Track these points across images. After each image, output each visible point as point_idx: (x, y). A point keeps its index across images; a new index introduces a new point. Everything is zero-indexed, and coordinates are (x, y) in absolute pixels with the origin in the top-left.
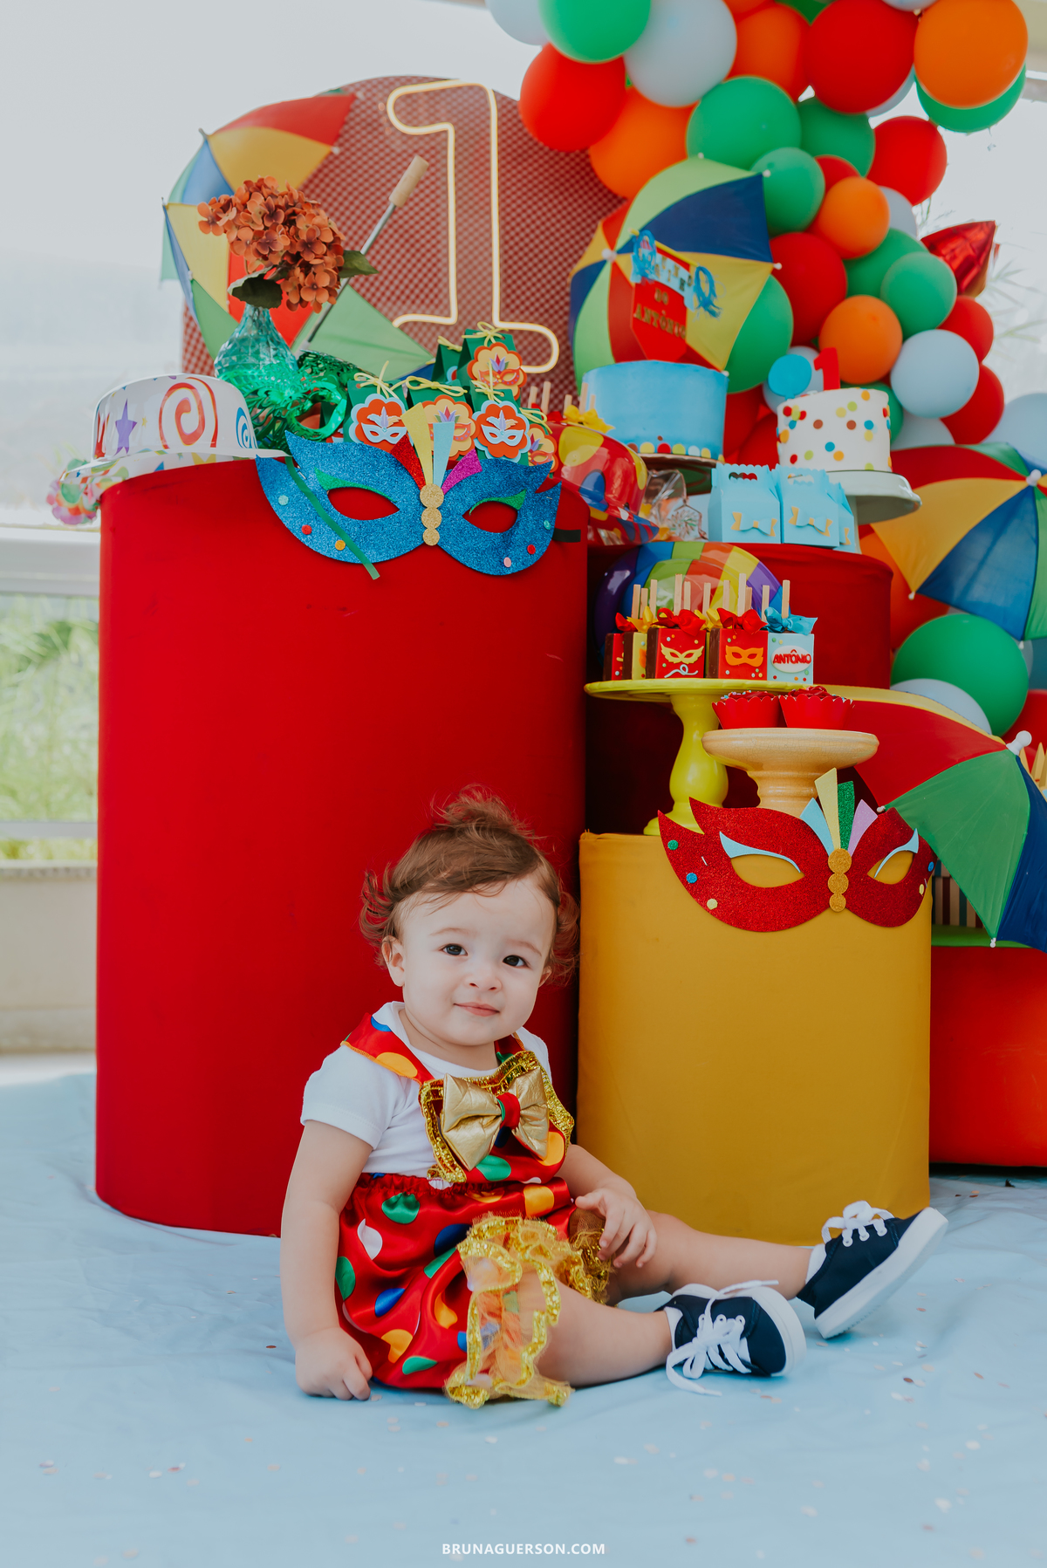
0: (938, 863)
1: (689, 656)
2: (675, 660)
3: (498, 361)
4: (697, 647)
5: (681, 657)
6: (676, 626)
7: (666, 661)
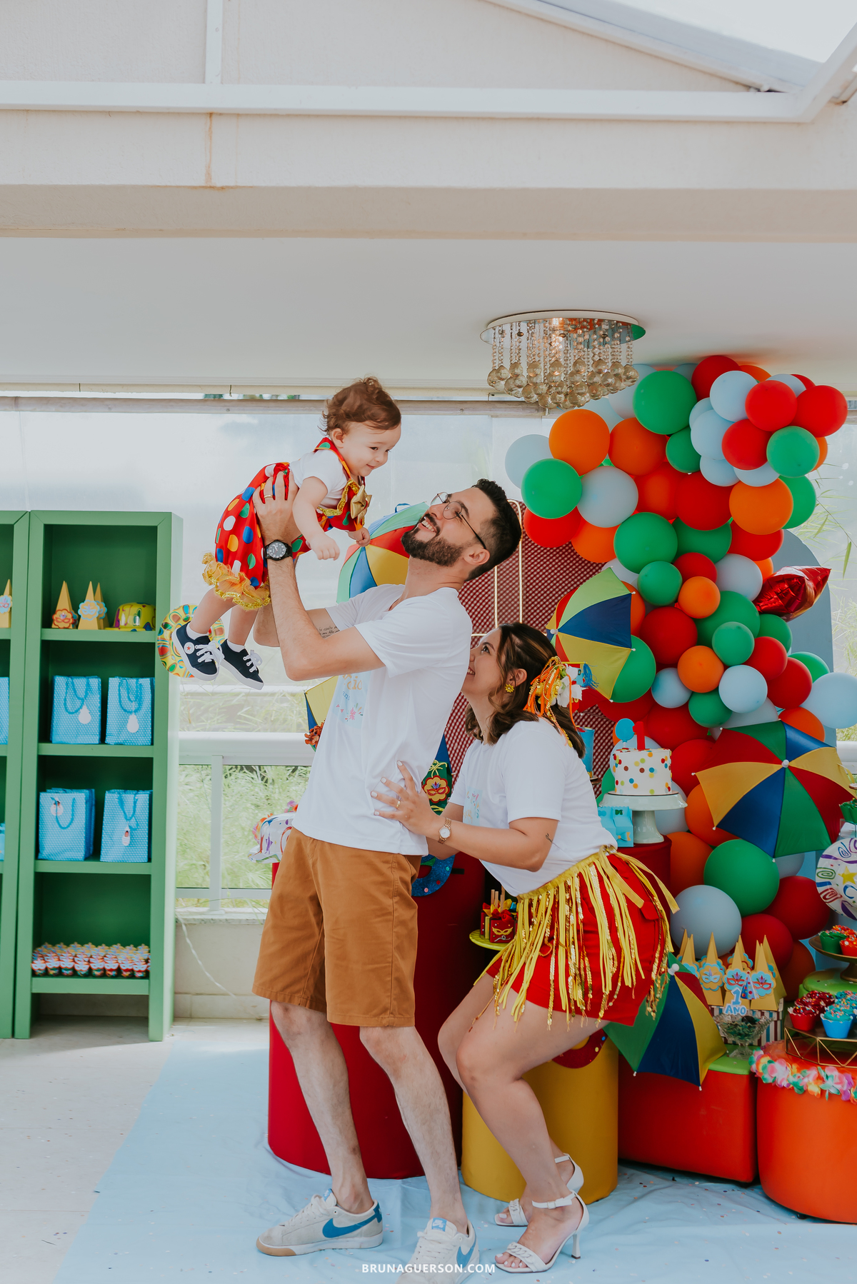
0: (606, 1036)
1: (507, 931)
2: (499, 934)
3: (436, 784)
4: (510, 928)
5: (502, 932)
6: (500, 918)
7: (495, 934)
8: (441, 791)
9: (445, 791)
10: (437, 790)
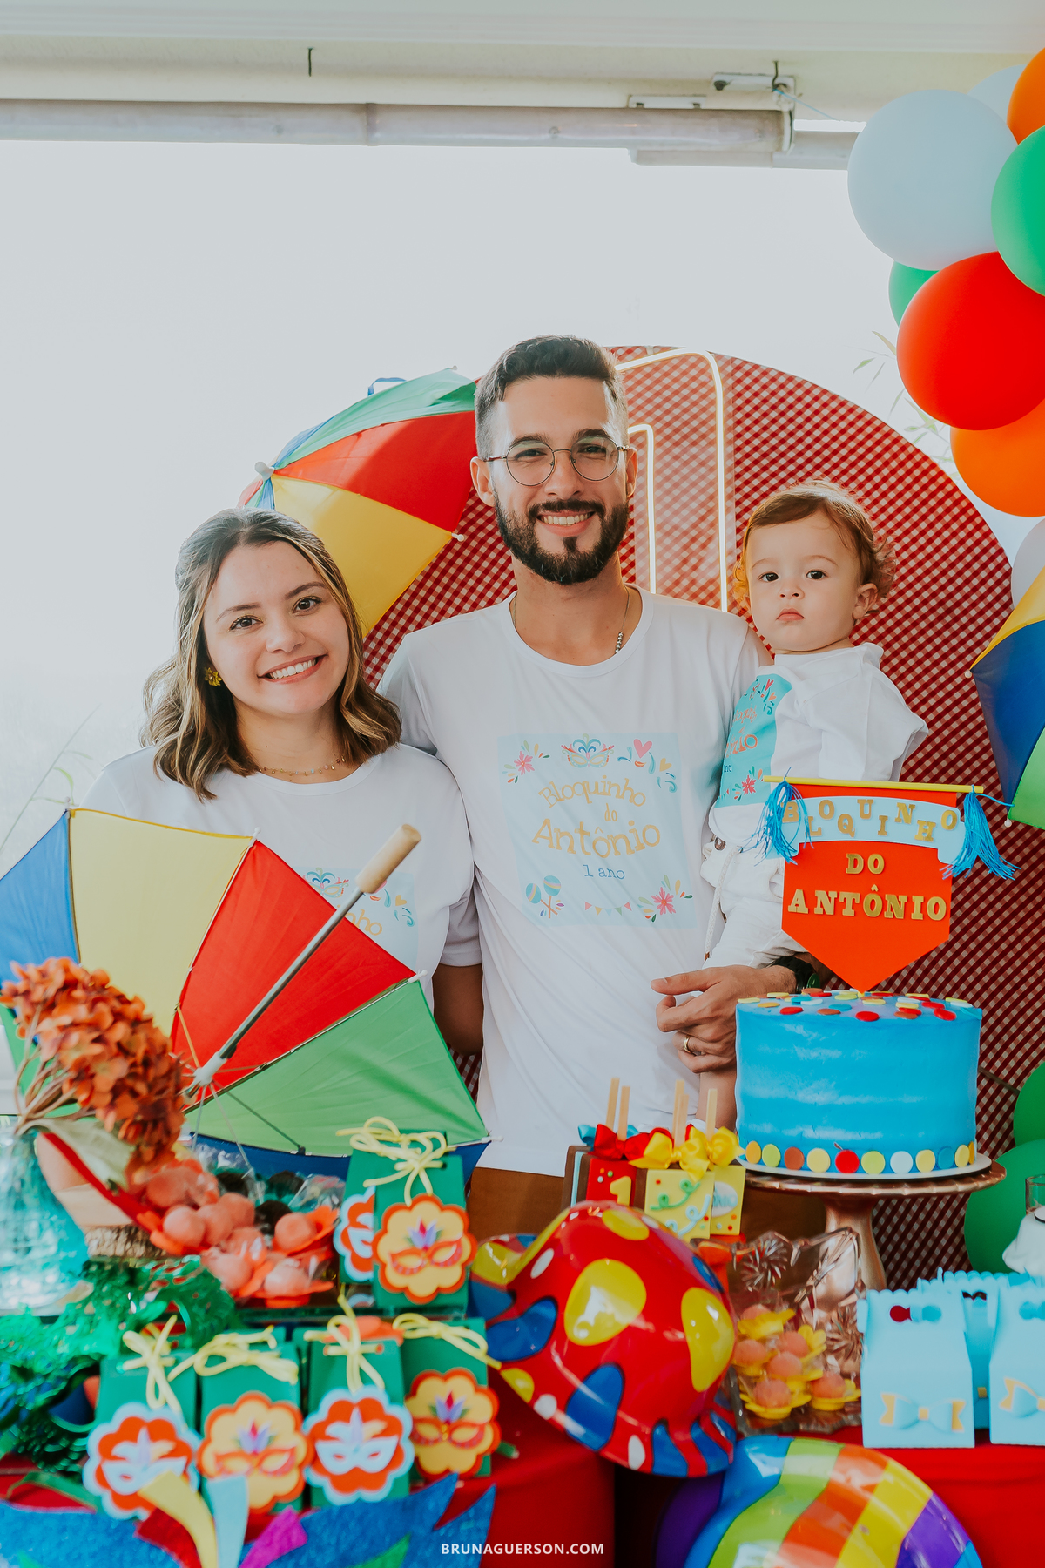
8: (444, 1255)
9: (458, 1255)
10: (429, 1251)
